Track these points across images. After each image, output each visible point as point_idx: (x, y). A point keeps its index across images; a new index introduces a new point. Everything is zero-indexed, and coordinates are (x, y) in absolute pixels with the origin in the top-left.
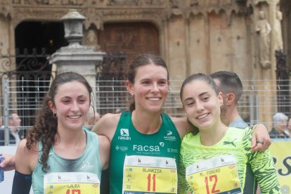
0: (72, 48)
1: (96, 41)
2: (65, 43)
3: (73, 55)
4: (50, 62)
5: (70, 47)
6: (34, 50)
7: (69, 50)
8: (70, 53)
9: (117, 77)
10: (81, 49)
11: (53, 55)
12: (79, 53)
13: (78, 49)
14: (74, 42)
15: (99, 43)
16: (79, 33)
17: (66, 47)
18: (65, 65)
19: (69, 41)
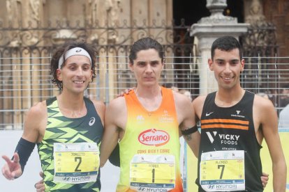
0: (214, 19)
1: (261, 10)
2: (207, 13)
3: (213, 27)
4: (191, 34)
5: (212, 17)
6: (183, 20)
7: (210, 21)
8: (210, 25)
9: (264, 52)
10: (223, 20)
11: (192, 27)
12: (221, 24)
13: (220, 20)
14: (216, 12)
15: (264, 13)
16: (222, 2)
17: (208, 18)
18: (205, 37)
19: (210, 11)
